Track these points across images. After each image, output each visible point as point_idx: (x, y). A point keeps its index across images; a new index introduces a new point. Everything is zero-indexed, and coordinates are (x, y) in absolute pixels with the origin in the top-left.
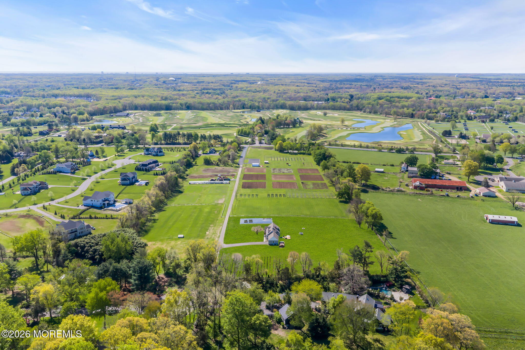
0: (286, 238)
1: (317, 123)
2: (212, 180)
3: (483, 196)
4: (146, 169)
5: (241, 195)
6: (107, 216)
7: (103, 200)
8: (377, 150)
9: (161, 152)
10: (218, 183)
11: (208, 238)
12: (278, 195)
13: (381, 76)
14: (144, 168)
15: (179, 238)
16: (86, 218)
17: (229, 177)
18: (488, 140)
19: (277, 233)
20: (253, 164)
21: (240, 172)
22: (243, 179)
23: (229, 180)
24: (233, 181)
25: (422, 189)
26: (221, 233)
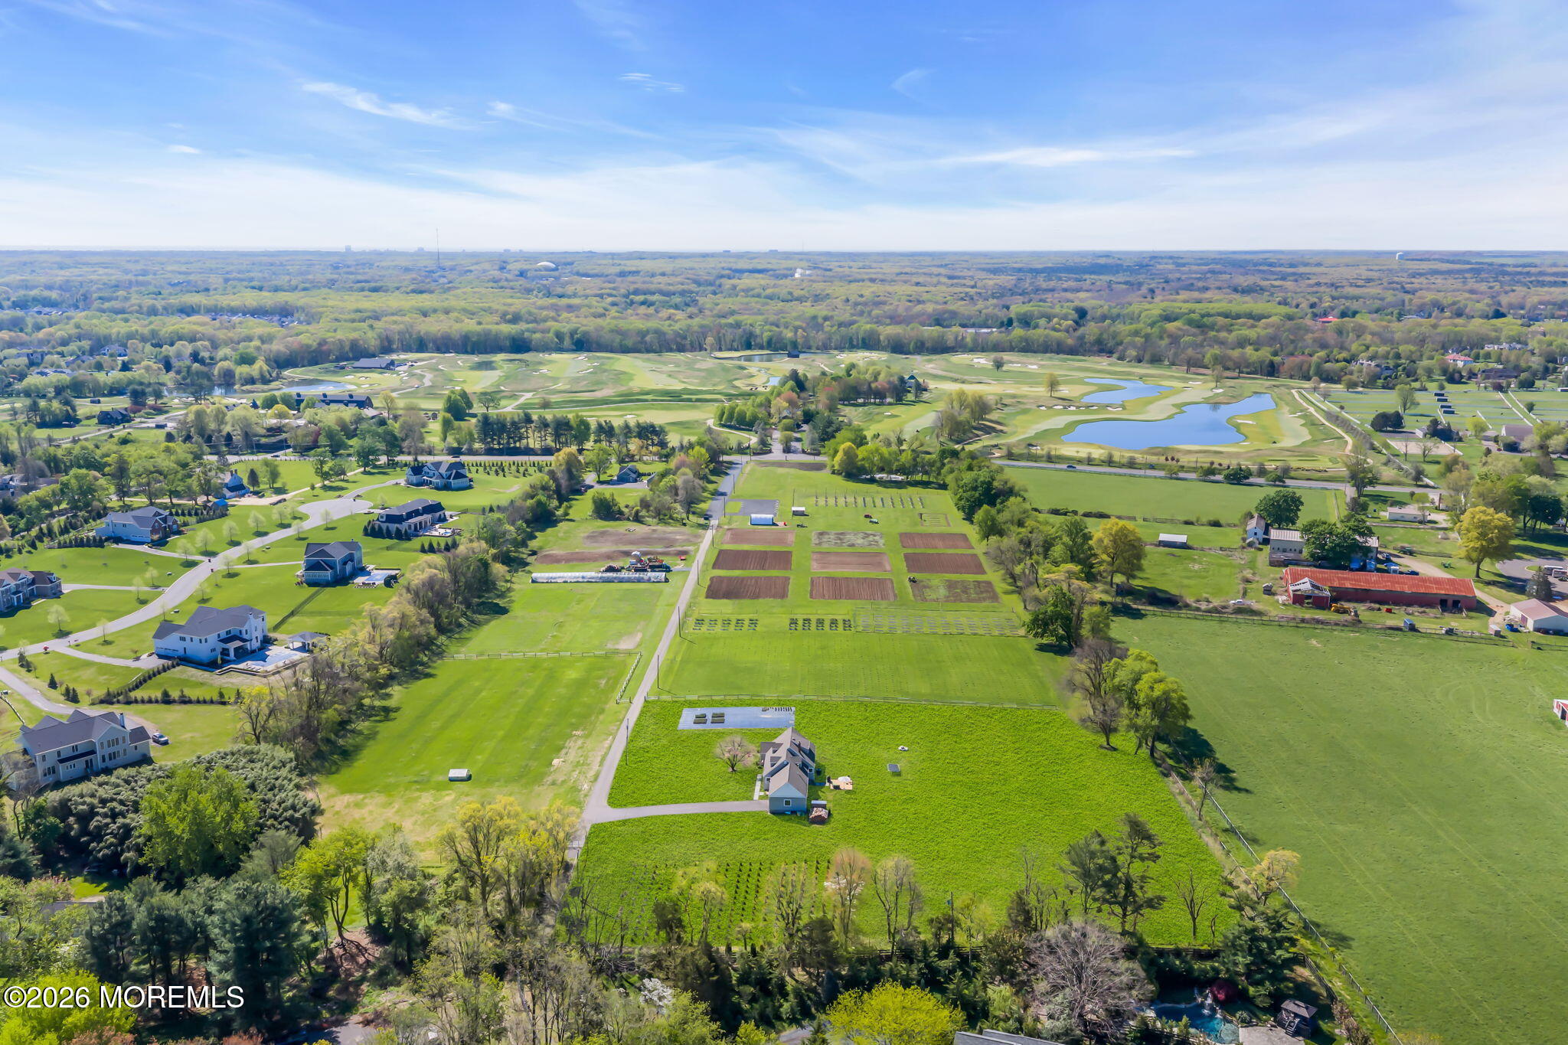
0: (837, 788)
1: (971, 389)
2: (611, 569)
3: (1537, 630)
4: (398, 531)
5: (700, 622)
6: (221, 695)
7: (223, 636)
8: (1162, 473)
9: (459, 476)
10: (629, 580)
11: (554, 783)
12: (827, 624)
13: (1171, 258)
14: (393, 527)
15: (452, 780)
16: (150, 701)
17: (667, 561)
18: (1524, 445)
19: (803, 766)
20: (753, 516)
21: (705, 545)
22: (715, 566)
23: (667, 569)
24: (679, 572)
25: (1320, 603)
26: (607, 763)
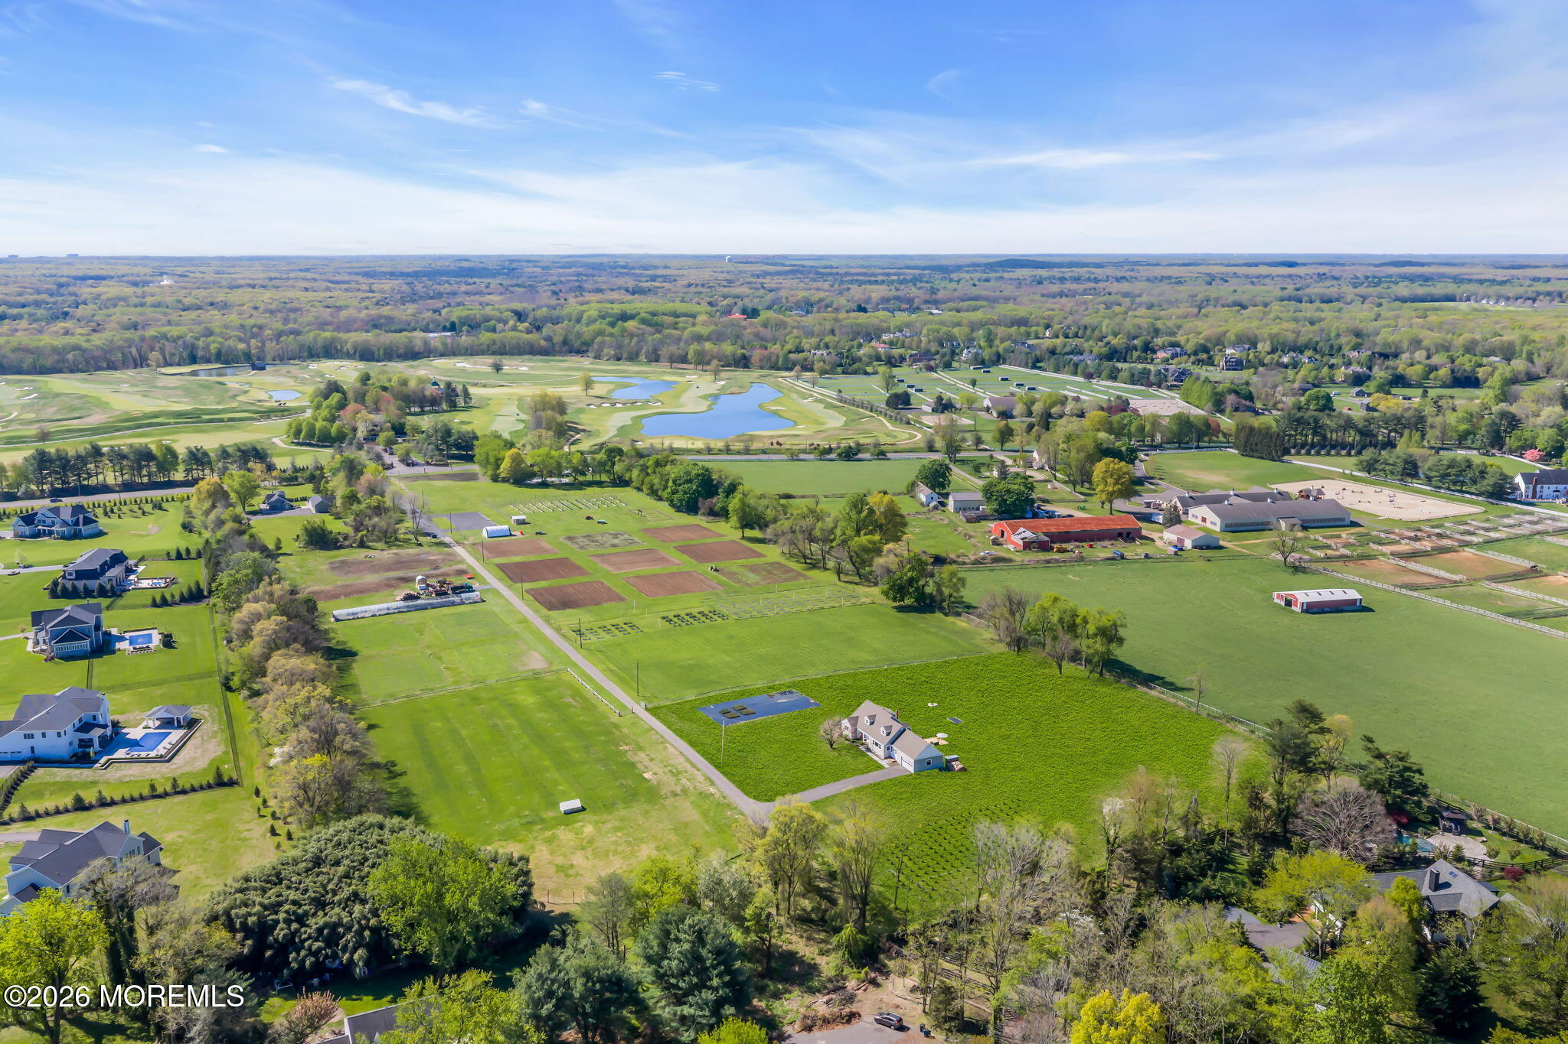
2: (410, 597)
3: (1195, 547)
4: (101, 587)
7: (77, 725)
9: (89, 520)
14: (93, 584)
18: (1015, 413)
20: (483, 529)
21: (474, 562)
22: (514, 580)
25: (1044, 547)
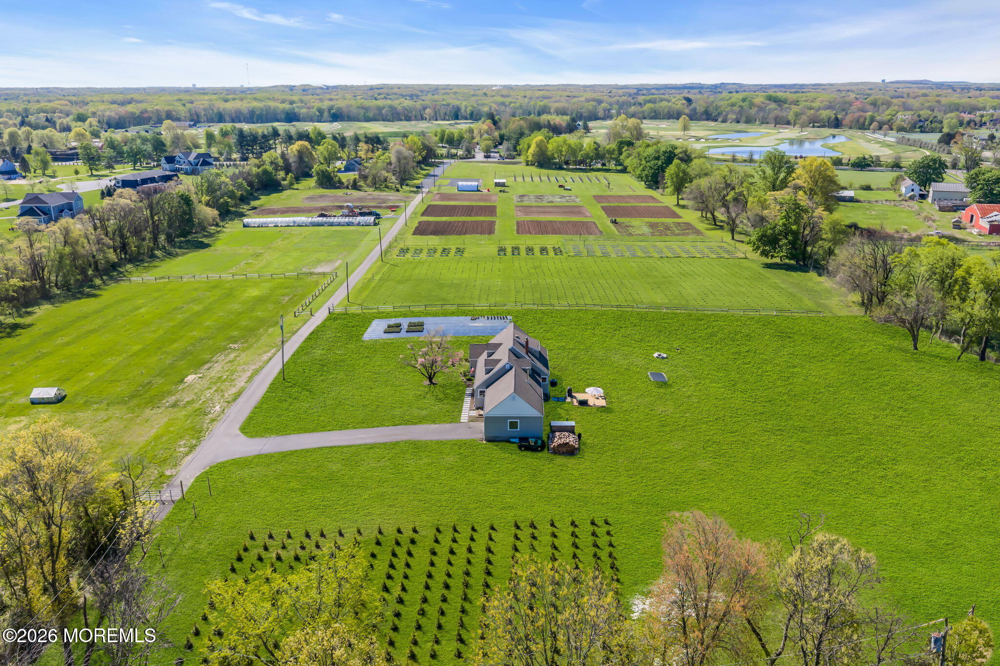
0: (581, 402)
11: (175, 405)
15: (34, 402)
19: (534, 374)
20: (460, 183)
22: (423, 214)
23: (378, 216)
26: (258, 379)
